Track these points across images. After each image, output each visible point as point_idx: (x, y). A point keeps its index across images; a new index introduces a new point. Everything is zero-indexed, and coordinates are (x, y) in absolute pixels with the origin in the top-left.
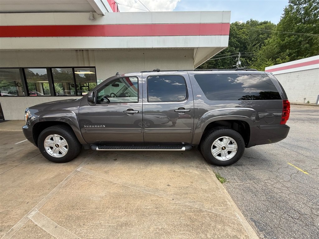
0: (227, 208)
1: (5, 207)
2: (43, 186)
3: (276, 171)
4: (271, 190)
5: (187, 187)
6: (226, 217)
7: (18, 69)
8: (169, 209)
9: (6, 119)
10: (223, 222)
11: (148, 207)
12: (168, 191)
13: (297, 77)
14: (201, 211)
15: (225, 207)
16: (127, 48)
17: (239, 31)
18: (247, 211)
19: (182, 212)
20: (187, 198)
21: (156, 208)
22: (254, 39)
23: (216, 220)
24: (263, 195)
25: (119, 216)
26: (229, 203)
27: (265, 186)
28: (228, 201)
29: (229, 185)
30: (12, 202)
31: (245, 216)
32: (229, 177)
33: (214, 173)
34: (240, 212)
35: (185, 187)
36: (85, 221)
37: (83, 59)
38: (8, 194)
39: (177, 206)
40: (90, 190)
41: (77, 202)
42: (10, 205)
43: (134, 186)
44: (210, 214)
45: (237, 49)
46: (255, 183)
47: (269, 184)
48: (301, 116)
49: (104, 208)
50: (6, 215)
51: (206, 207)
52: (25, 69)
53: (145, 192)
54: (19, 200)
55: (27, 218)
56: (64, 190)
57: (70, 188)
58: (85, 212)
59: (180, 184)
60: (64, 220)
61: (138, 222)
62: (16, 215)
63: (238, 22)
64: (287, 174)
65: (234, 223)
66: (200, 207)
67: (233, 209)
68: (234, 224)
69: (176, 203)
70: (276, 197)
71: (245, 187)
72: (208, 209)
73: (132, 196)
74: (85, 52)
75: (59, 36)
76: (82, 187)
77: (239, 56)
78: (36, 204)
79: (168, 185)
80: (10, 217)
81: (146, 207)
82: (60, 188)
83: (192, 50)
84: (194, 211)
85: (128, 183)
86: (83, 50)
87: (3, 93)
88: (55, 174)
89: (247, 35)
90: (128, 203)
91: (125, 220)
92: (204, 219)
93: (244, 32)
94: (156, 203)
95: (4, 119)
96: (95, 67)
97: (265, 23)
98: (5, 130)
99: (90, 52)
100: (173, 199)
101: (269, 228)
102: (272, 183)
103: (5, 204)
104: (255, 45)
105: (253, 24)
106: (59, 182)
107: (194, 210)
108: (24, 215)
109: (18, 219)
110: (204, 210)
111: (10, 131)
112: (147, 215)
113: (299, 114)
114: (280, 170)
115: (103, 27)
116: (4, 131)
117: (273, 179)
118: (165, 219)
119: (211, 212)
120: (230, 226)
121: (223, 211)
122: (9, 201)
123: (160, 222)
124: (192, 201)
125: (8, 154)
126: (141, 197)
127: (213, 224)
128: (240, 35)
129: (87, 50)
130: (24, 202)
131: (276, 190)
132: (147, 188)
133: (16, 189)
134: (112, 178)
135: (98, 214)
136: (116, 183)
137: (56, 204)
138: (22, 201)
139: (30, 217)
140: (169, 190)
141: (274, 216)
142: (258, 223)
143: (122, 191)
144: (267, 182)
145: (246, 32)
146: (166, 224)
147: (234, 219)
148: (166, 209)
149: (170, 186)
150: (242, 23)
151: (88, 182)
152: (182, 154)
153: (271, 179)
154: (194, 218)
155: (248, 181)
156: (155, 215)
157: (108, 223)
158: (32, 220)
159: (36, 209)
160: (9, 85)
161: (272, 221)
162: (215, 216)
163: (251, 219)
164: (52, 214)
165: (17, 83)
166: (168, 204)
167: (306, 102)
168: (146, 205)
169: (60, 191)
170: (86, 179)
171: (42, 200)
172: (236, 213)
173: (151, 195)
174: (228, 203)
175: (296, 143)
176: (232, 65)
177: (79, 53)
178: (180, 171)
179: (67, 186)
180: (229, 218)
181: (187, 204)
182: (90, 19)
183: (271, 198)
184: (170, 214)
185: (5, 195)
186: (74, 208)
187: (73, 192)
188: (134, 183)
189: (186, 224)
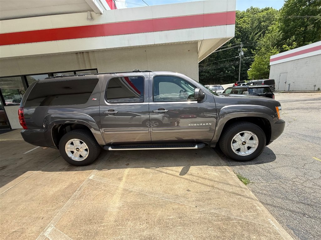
0: (258, 214)
1: (20, 224)
2: (57, 198)
3: (303, 168)
4: (302, 190)
5: (209, 191)
6: (260, 224)
7: (20, 77)
8: (193, 219)
9: (13, 128)
10: (257, 231)
11: (171, 217)
12: (189, 198)
13: (306, 64)
14: (229, 219)
15: (255, 212)
16: (128, 47)
17: (240, 20)
18: (281, 216)
19: (210, 222)
20: (211, 204)
21: (179, 218)
22: (256, 28)
23: (248, 229)
24: (294, 196)
25: (140, 229)
26: (259, 207)
27: (294, 186)
28: (257, 206)
29: (253, 186)
30: (27, 218)
31: (280, 223)
32: (252, 178)
33: (235, 173)
34: (274, 218)
35: (206, 191)
36: (105, 236)
37: (84, 61)
38: (21, 209)
39: (201, 214)
40: (105, 201)
41: (94, 215)
42: (24, 221)
43: (151, 193)
44: (241, 222)
45: (238, 39)
46: (282, 183)
47: (298, 183)
48: (315, 104)
49: (123, 220)
50: (22, 233)
51: (234, 214)
52: (27, 76)
53: (165, 200)
54: (34, 216)
55: (44, 236)
56: (79, 202)
57: (85, 199)
58: (104, 226)
59: (200, 188)
60: (82, 236)
61: (162, 235)
62: (32, 233)
63: (238, 10)
64: (316, 170)
65: (269, 232)
66: (228, 215)
67: (264, 215)
68: (270, 234)
69: (200, 211)
70: (310, 198)
71: (273, 189)
72: (237, 216)
73: (151, 205)
74: (85, 55)
75: (58, 40)
76: (97, 197)
77: (242, 46)
78: (51, 219)
79: (188, 190)
80: (26, 235)
81: (168, 218)
82: (74, 200)
83: (196, 43)
84: (222, 220)
85: (145, 190)
86: (83, 53)
87: (7, 101)
88: (68, 184)
89: (248, 23)
90: (148, 214)
91: (148, 233)
92: (235, 228)
93: (244, 21)
94: (178, 211)
95: (11, 128)
96: (96, 69)
97: (267, 9)
98: (13, 139)
99: (90, 54)
100: (196, 207)
101: (311, 236)
102: (302, 182)
103: (20, 221)
104: (257, 33)
105: (254, 11)
106: (73, 193)
107: (221, 218)
108: (39, 232)
109: (34, 237)
110: (232, 217)
111: (18, 140)
112: (171, 227)
113: (311, 103)
114: (307, 167)
115: (102, 26)
116: (12, 141)
117: (302, 177)
118: (192, 230)
119: (241, 220)
120: (265, 235)
121: (254, 218)
122: (24, 217)
123: (186, 235)
124: (218, 207)
125: (18, 165)
126: (161, 206)
127: (246, 234)
128: (240, 24)
129: (87, 52)
130: (39, 218)
131: (307, 190)
132: (165, 195)
133: (29, 203)
134: (127, 185)
135: (118, 227)
136: (132, 191)
137: (72, 218)
138: (37, 216)
139: (46, 234)
140: (190, 195)
141: (314, 221)
142: (296, 230)
143: (139, 200)
144: (295, 180)
145: (247, 21)
146: (194, 236)
147: (269, 227)
148: (191, 219)
149: (190, 191)
150: (242, 11)
151: (102, 192)
152: (196, 154)
153: (299, 177)
154: (223, 227)
155: (274, 181)
156: (180, 226)
157: (130, 238)
158: (49, 238)
159: (52, 225)
160: (13, 93)
161: (312, 227)
162: (247, 225)
163: (288, 225)
164: (70, 230)
165: (21, 91)
166: (192, 213)
167: (316, 89)
168: (168, 215)
169: (75, 203)
170: (99, 187)
171: (57, 214)
172: (269, 220)
173: (171, 203)
174: (257, 208)
175: (316, 135)
176: (234, 56)
177: (79, 56)
178: (198, 173)
179: (81, 197)
180: (262, 225)
181: (212, 211)
182: (88, 19)
183: (304, 199)
184: (196, 224)
185: (19, 211)
186: (91, 222)
187: (88, 204)
188: (151, 190)
189: (216, 235)
